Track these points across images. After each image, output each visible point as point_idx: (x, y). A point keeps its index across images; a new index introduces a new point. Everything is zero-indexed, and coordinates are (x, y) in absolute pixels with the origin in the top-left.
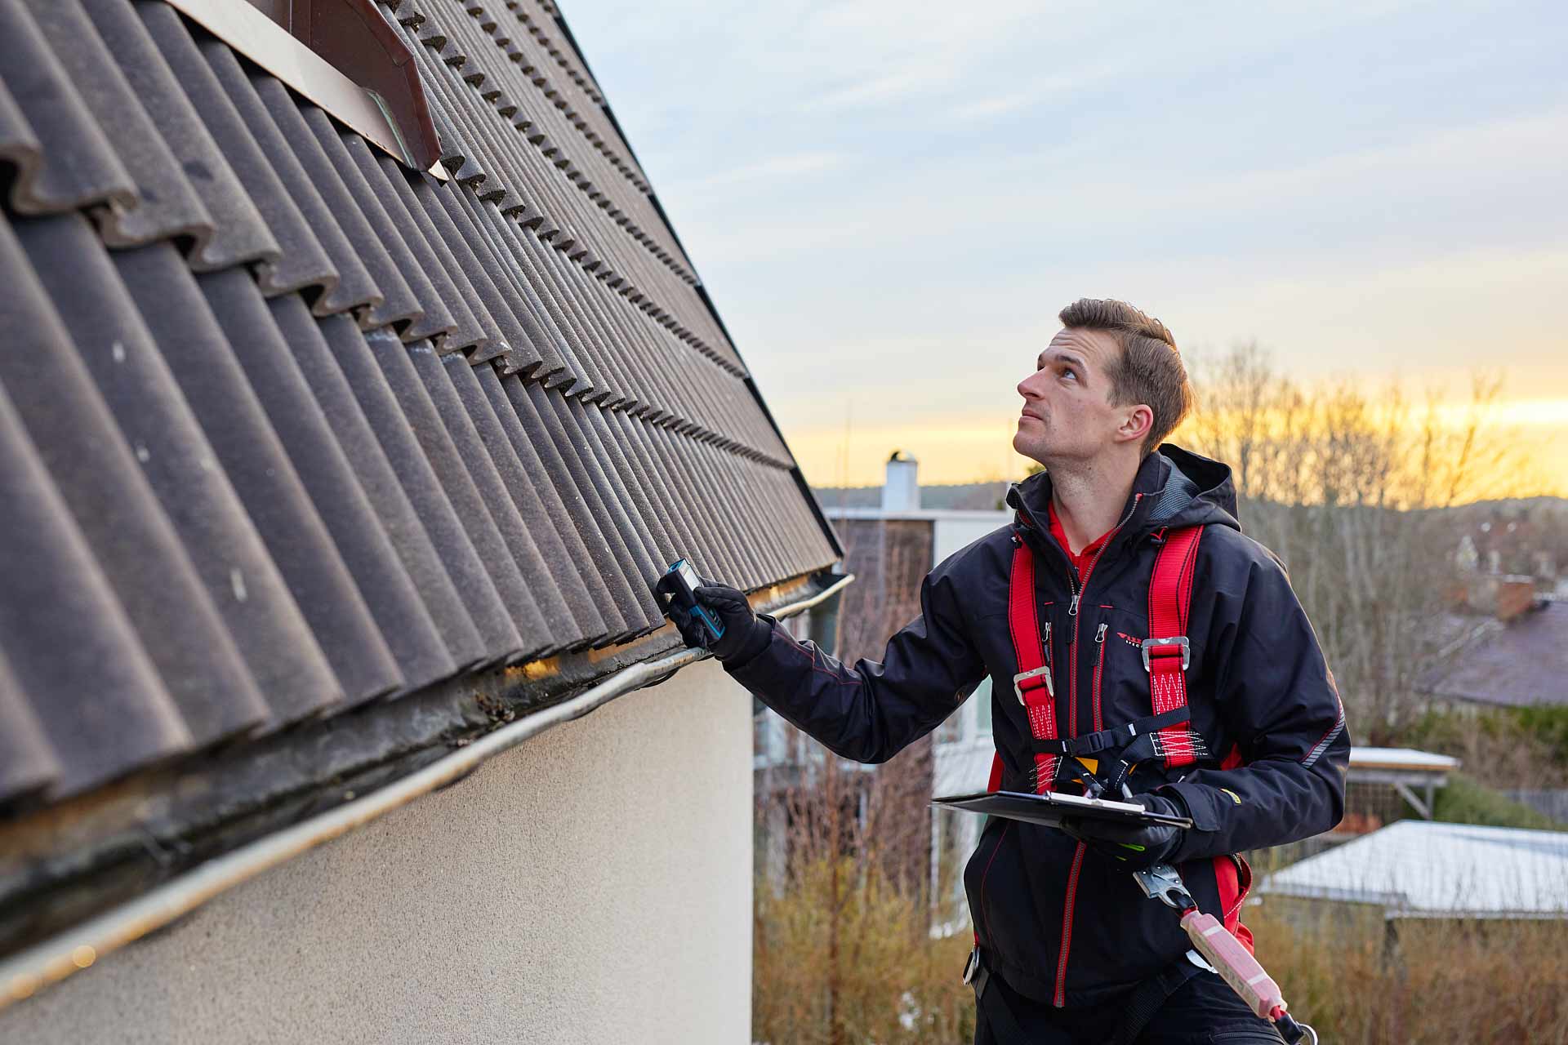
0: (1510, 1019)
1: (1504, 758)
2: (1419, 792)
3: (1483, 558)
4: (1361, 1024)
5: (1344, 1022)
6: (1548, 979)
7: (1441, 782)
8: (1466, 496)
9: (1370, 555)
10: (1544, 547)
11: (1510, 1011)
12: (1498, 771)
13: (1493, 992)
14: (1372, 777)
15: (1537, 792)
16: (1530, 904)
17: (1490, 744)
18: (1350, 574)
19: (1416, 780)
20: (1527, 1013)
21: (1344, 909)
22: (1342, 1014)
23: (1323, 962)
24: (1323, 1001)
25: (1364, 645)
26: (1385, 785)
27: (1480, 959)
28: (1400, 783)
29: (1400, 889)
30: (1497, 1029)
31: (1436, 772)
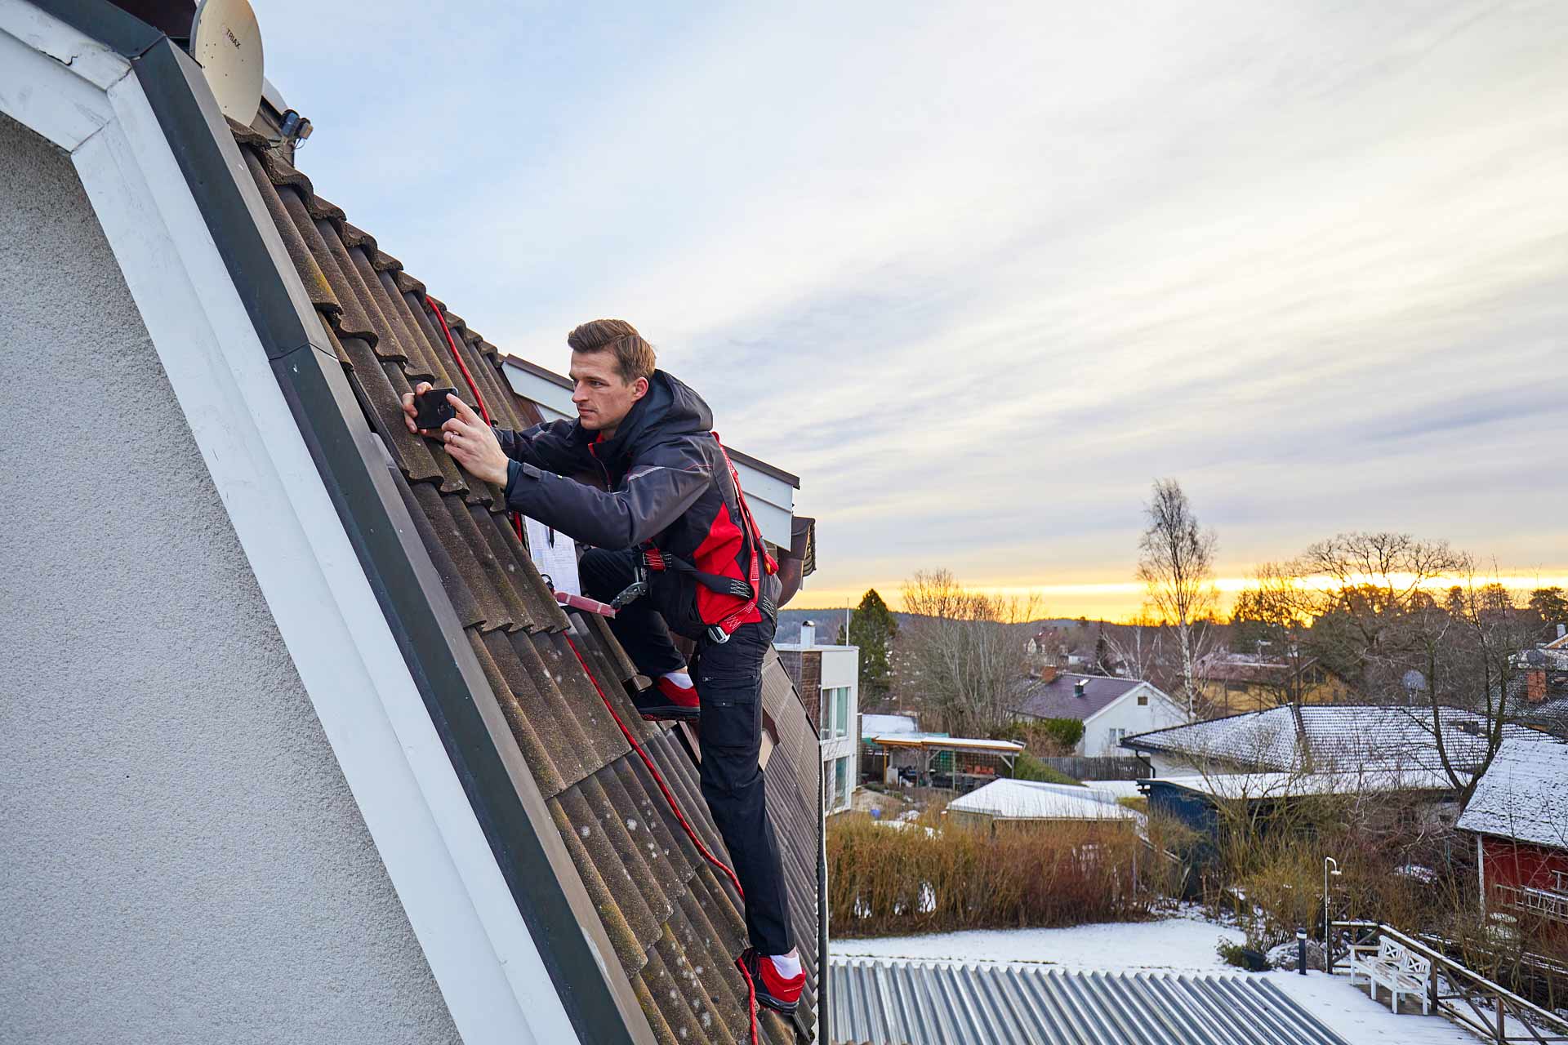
0: (1036, 862)
1: (1043, 743)
2: (1009, 759)
3: (1039, 647)
4: (983, 864)
5: (976, 863)
6: (1050, 846)
7: (1018, 755)
8: (1032, 618)
9: (990, 662)
10: (1064, 643)
11: (1037, 859)
12: (1041, 748)
13: (1030, 851)
14: (991, 753)
15: (1055, 758)
16: (1044, 815)
17: (1037, 738)
18: (982, 669)
19: (1008, 754)
20: (1043, 859)
21: (977, 816)
22: (976, 859)
23: (969, 840)
24: (969, 855)
25: (988, 694)
26: (996, 756)
27: (1026, 838)
28: (1001, 755)
29: (997, 808)
30: (1032, 865)
31: (1016, 751)
